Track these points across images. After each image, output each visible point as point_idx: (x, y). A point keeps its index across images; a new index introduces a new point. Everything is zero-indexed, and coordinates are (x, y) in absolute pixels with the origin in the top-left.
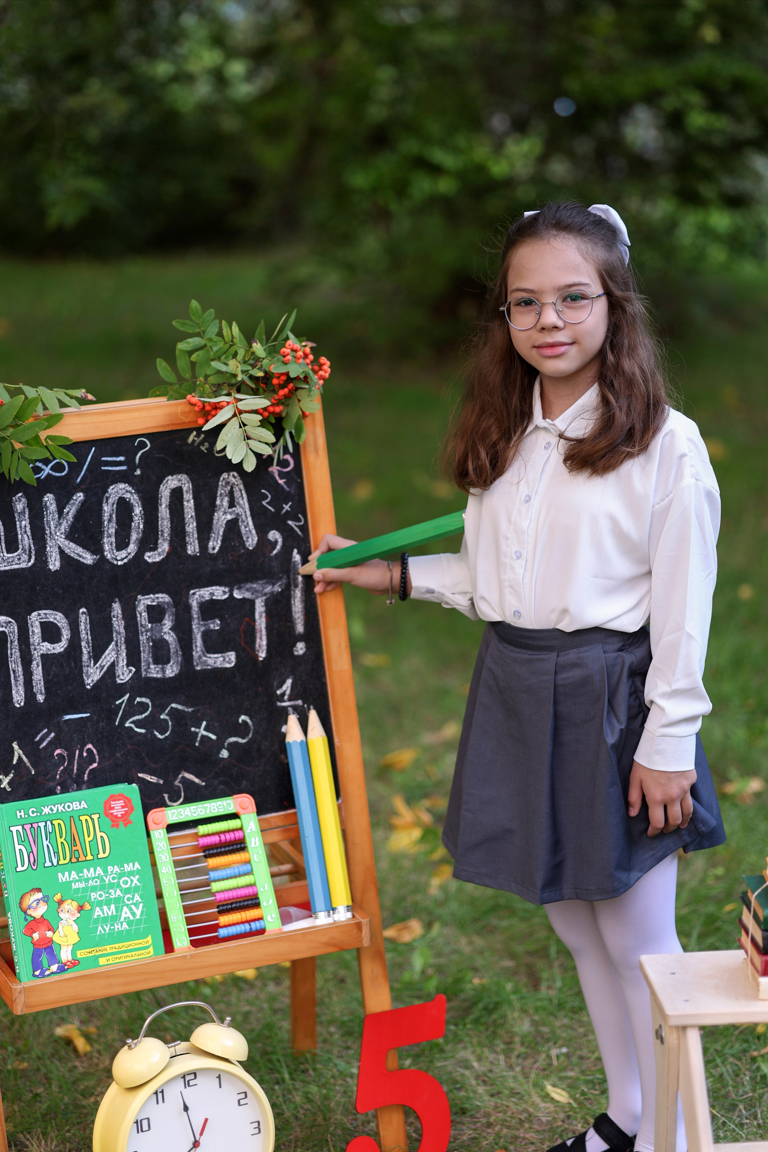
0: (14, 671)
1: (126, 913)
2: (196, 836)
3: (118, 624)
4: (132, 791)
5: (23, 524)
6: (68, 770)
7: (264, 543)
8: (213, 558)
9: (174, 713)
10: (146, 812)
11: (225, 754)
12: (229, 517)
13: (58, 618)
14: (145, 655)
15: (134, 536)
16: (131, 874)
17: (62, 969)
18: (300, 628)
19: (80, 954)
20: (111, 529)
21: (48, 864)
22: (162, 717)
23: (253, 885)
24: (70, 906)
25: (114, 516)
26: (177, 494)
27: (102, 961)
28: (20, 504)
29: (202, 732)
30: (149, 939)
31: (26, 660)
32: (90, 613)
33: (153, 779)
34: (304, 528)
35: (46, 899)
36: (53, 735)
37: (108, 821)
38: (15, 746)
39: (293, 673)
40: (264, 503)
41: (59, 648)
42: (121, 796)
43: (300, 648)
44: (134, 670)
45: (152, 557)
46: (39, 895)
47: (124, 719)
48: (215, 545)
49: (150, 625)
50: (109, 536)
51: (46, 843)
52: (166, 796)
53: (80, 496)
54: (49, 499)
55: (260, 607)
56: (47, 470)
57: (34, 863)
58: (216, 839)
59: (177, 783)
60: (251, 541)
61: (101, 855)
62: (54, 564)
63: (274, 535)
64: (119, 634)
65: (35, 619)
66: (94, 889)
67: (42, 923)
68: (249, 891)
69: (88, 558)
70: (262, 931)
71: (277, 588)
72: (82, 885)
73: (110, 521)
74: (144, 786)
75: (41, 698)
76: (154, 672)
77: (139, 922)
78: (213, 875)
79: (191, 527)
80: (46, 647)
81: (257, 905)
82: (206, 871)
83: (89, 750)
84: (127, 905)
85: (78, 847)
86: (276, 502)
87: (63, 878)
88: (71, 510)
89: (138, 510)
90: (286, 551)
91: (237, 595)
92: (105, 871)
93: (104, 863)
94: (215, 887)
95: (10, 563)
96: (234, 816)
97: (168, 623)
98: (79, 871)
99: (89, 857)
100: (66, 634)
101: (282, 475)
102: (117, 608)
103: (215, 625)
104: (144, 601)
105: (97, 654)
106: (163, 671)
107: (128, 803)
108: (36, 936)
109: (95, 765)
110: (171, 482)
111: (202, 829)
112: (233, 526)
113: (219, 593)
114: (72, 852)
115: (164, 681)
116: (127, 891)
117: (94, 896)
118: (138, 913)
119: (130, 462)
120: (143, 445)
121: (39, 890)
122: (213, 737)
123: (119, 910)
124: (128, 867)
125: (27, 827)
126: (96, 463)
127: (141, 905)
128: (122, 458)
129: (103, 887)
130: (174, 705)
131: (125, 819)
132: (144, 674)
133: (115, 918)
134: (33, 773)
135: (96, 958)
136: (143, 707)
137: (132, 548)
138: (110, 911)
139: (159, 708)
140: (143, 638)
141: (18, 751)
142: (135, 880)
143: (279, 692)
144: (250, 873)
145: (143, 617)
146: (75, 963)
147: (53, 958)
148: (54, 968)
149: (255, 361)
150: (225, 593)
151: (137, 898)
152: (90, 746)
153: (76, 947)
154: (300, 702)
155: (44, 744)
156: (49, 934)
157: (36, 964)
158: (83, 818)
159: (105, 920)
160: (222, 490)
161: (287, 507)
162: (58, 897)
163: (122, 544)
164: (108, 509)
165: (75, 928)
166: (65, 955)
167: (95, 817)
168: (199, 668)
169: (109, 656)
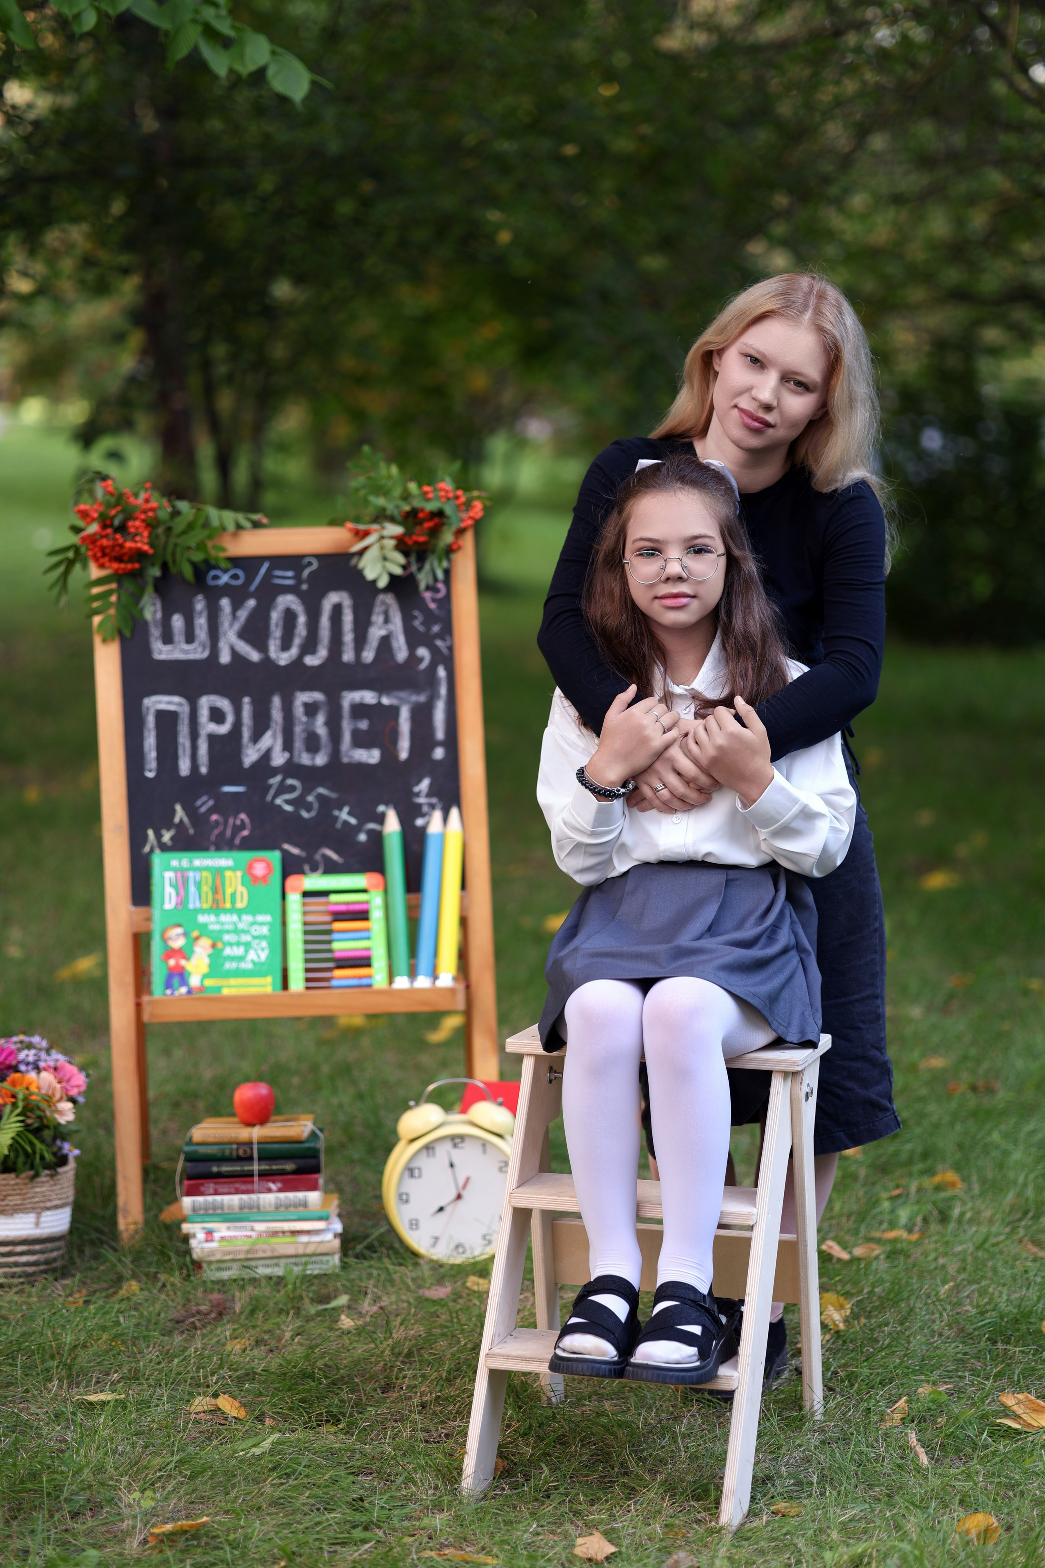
0: (184, 745)
1: (252, 955)
2: (328, 903)
3: (277, 714)
4: (275, 857)
5: (201, 622)
6: (222, 834)
7: (413, 659)
8: (367, 667)
9: (320, 797)
10: (285, 876)
11: (362, 837)
12: (383, 632)
13: (224, 704)
14: (298, 744)
15: (297, 641)
16: (262, 924)
17: (189, 992)
18: (440, 734)
19: (208, 983)
20: (276, 633)
21: (191, 906)
22: (310, 798)
23: (368, 949)
24: (205, 942)
25: (281, 623)
26: (337, 610)
27: (226, 992)
28: (200, 604)
29: (344, 815)
30: (269, 980)
31: (194, 735)
32: (253, 703)
33: (295, 851)
34: (451, 649)
35: (185, 934)
36: (211, 803)
37: (248, 879)
38: (178, 808)
39: (431, 774)
40: (417, 623)
41: (223, 729)
42: (262, 860)
43: (439, 753)
44: (287, 755)
45: (311, 661)
46: (179, 930)
47: (276, 796)
48: (368, 655)
49: (304, 719)
50: (275, 639)
51: (192, 889)
52: (306, 867)
53: (252, 603)
54: (225, 603)
55: (405, 714)
56: (225, 579)
57: (181, 903)
58: (343, 908)
59: (318, 857)
60: (401, 654)
61: (239, 905)
62: (225, 658)
63: (423, 652)
64: (276, 723)
65: (205, 702)
66: (228, 932)
67: (180, 953)
68: (364, 954)
69: (255, 656)
70: (370, 986)
71: (422, 698)
72: (217, 927)
73: (277, 625)
74: (286, 856)
75: (204, 770)
76: (305, 759)
77: (262, 964)
78: (335, 936)
79: (348, 637)
80: (214, 728)
81: (369, 965)
82: (329, 932)
83: (242, 821)
84: (256, 950)
85: (219, 897)
86: (427, 623)
87: (202, 919)
88: (243, 614)
89: (302, 619)
90: (433, 667)
91: (385, 701)
92: (240, 918)
93: (240, 912)
94: (336, 946)
95: (186, 652)
96: (364, 891)
97: (320, 719)
98: (217, 915)
99: (228, 905)
100: (230, 719)
101: (434, 600)
102: (276, 701)
103: (364, 725)
104: (302, 698)
105: (256, 737)
106: (313, 759)
107: (269, 866)
108: (172, 962)
109: (245, 833)
110: (333, 598)
111: (333, 898)
112: (385, 642)
113: (368, 697)
114: (214, 900)
115: (313, 769)
116: (255, 938)
117: (227, 938)
118: (263, 956)
119: (298, 577)
120: (310, 564)
121: (179, 925)
122: (353, 821)
123: (247, 951)
124: (260, 918)
125: (179, 875)
126: (268, 575)
127: (267, 952)
128: (290, 574)
129: (236, 931)
130: (321, 790)
131: (265, 879)
132: (296, 760)
133: (241, 959)
134: (191, 831)
135: (220, 988)
136: (292, 789)
137: (294, 651)
138: (239, 951)
139: (307, 790)
140: (298, 729)
141: (180, 813)
142: (265, 930)
143: (416, 789)
144: (368, 938)
145: (299, 711)
146: (202, 989)
147: (184, 982)
148: (183, 990)
149: (406, 496)
150: (373, 698)
151: (264, 944)
152: (243, 816)
153: (205, 976)
154: (434, 800)
155: (203, 809)
156: (183, 962)
157: (168, 985)
158: (228, 874)
159: (233, 959)
160: (378, 609)
161: (436, 629)
162: (195, 934)
163: (286, 646)
164: (275, 616)
165: (207, 961)
166: (194, 981)
167: (239, 874)
168: (345, 760)
169: (267, 740)
